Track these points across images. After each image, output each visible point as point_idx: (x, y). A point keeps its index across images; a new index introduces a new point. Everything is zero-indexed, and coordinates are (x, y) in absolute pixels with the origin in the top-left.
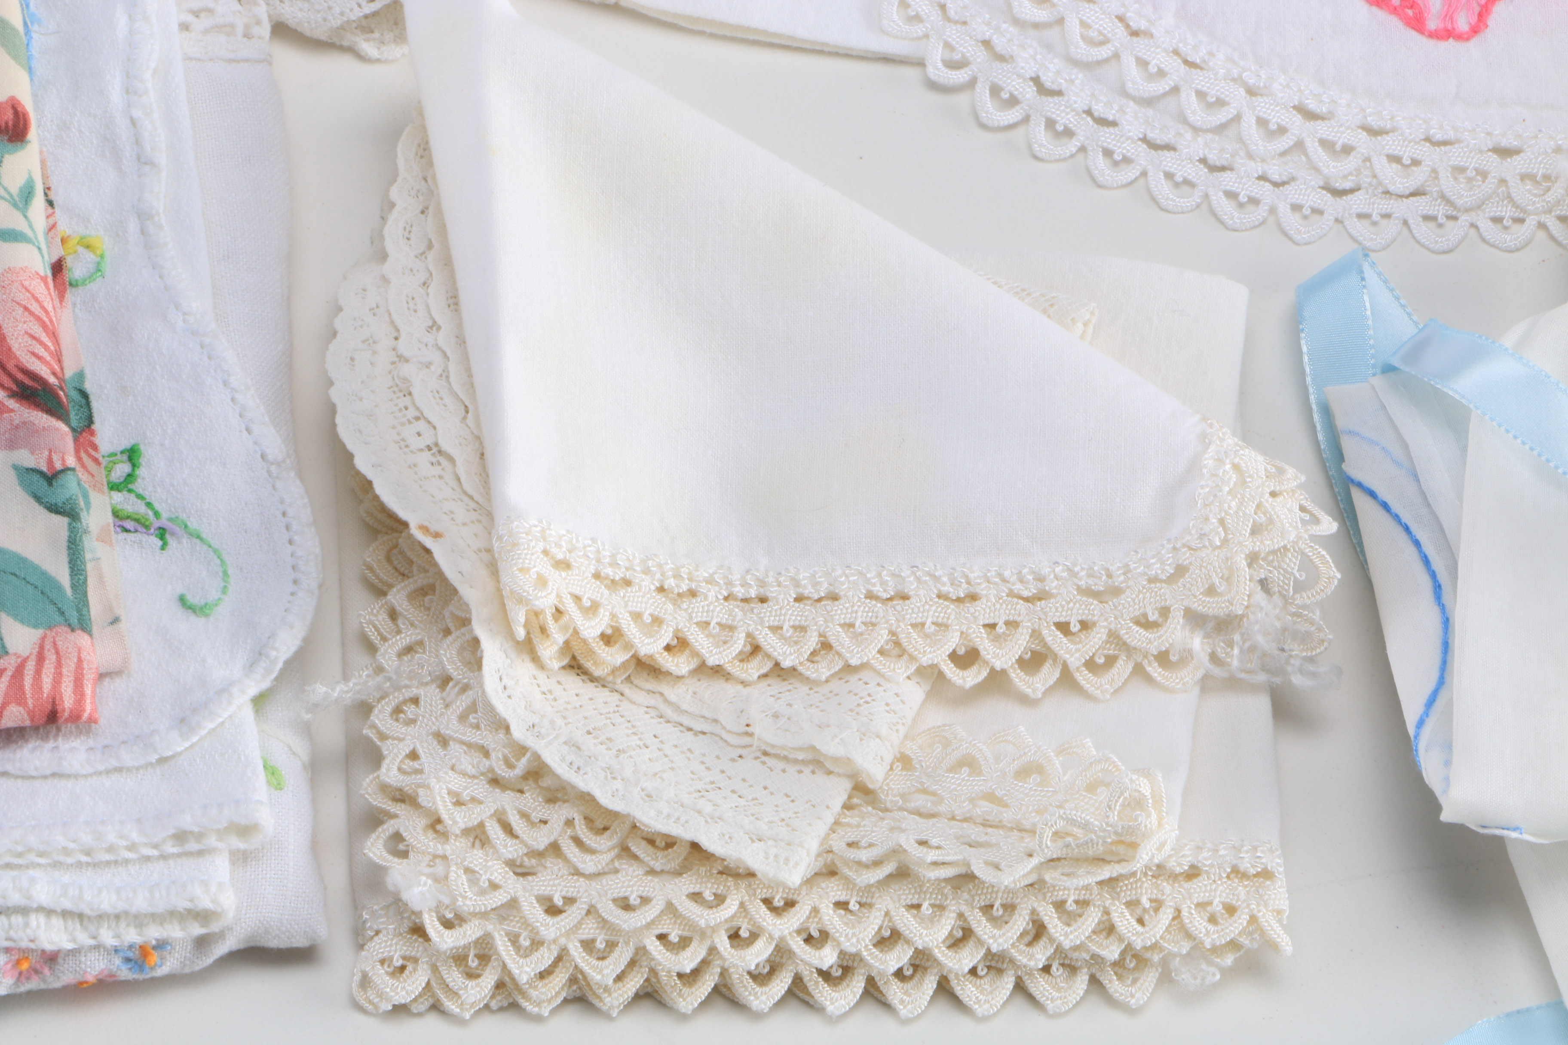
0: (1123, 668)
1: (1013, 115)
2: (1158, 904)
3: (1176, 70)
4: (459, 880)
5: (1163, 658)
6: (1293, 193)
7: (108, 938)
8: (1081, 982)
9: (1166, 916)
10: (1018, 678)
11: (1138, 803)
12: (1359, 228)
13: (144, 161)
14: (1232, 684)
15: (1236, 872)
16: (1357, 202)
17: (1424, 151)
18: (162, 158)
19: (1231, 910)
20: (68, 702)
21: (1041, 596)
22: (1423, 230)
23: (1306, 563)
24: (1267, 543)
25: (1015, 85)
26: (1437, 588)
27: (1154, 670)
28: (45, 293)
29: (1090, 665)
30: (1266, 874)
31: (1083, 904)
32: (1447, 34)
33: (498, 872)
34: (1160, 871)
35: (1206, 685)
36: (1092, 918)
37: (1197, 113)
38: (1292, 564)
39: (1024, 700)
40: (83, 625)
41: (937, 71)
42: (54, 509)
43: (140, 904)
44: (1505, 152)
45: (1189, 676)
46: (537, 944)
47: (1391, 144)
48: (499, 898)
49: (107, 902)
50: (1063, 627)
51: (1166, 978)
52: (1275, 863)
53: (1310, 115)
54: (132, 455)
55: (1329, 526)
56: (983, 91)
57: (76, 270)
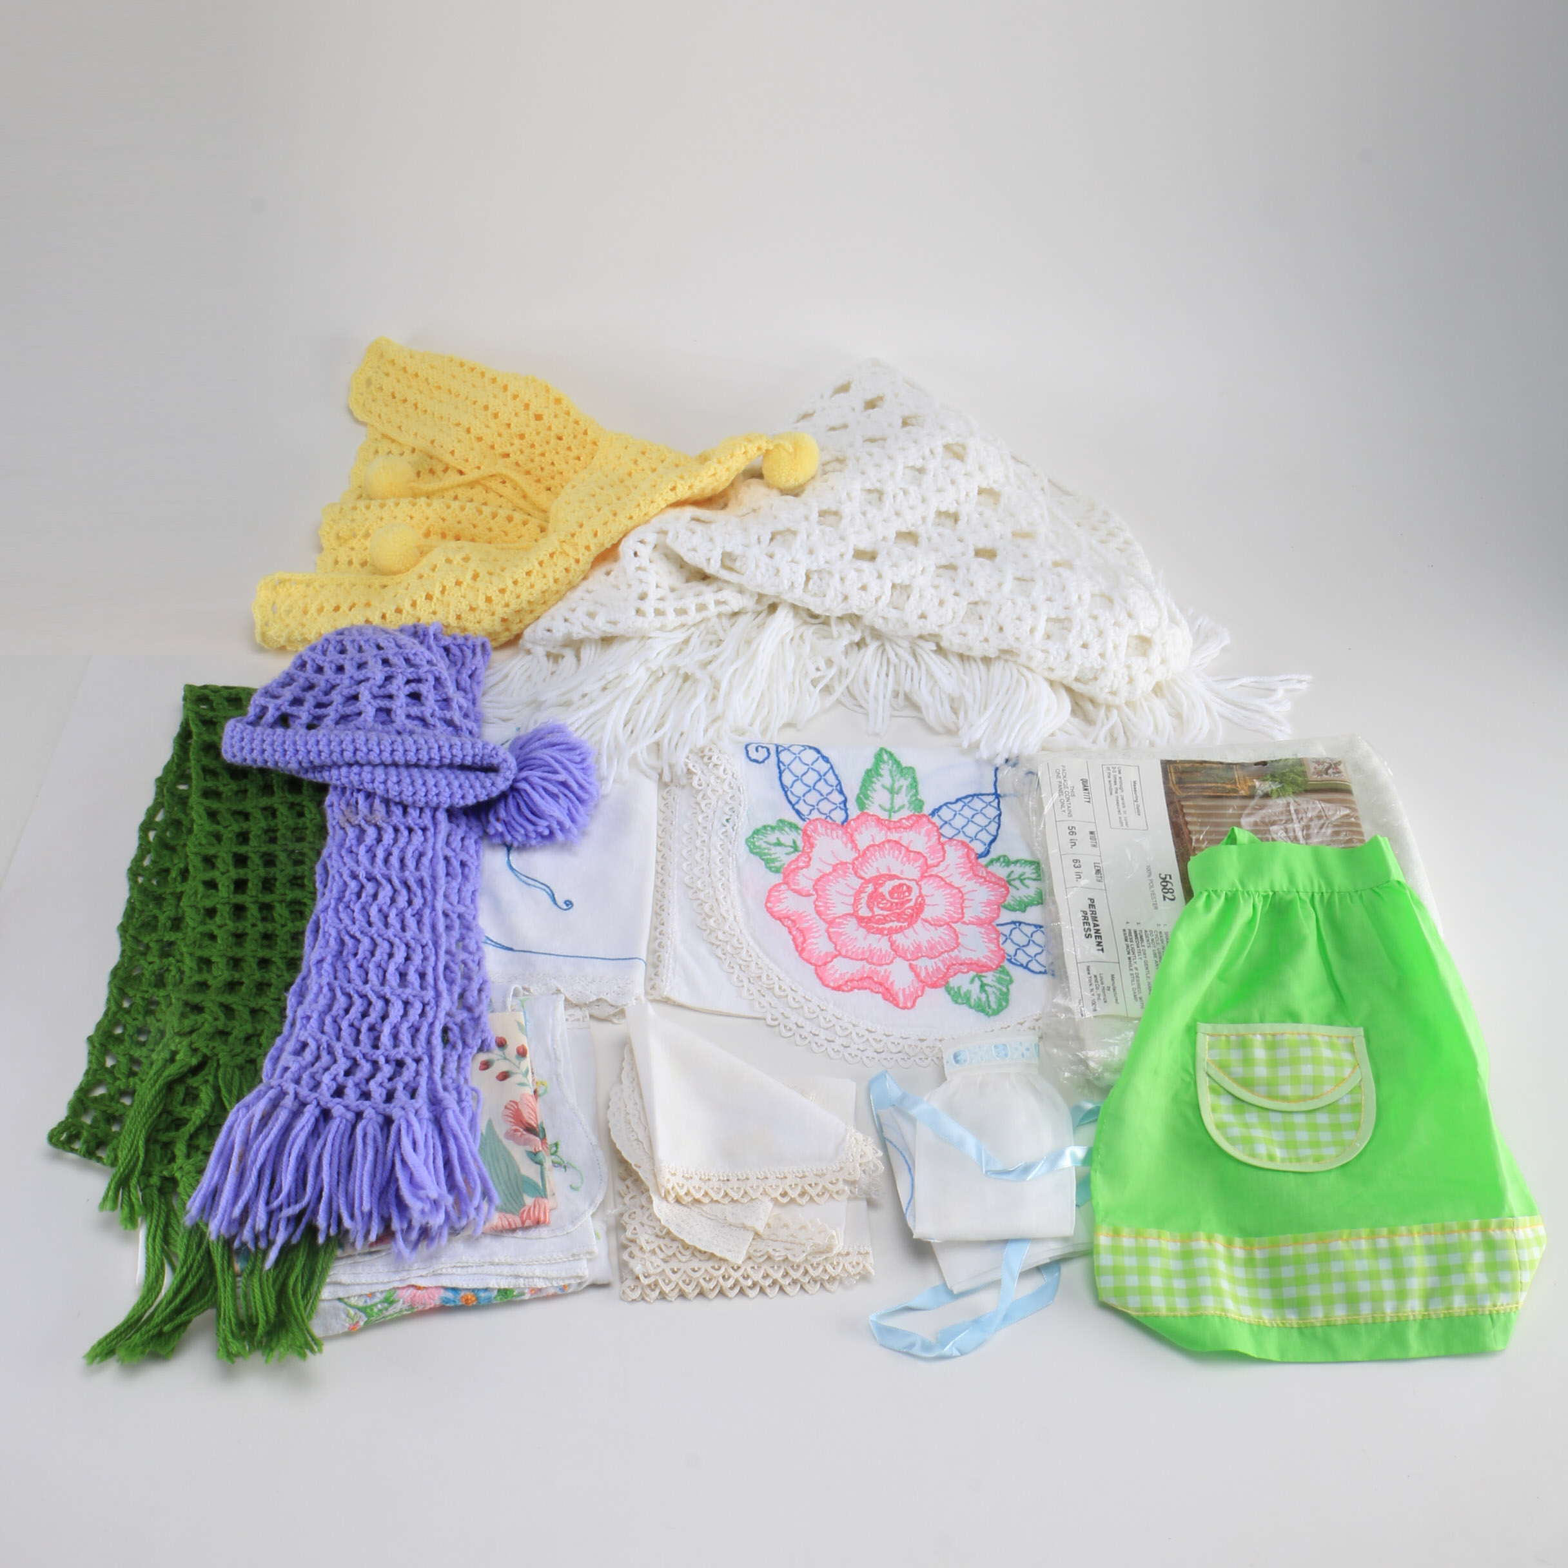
0: (827, 1196)
1: (790, 1034)
2: (838, 1264)
3: (834, 1020)
4: (648, 1264)
5: (837, 1193)
6: (866, 1053)
7: (555, 1284)
8: (818, 1285)
9: (841, 1267)
10: (798, 1199)
11: (832, 1237)
12: (885, 1063)
13: (557, 1059)
14: (856, 1198)
15: (859, 1253)
16: (884, 1055)
17: (900, 1041)
18: (562, 1059)
19: (858, 1264)
20: (542, 1218)
21: (804, 1177)
22: (901, 1062)
23: (875, 1165)
24: (865, 1160)
25: (790, 1025)
26: (910, 1170)
27: (835, 1196)
28: (532, 1100)
29: (818, 1195)
30: (867, 1253)
31: (818, 1264)
32: (904, 1008)
33: (659, 1262)
34: (839, 1254)
35: (849, 1199)
36: (821, 1268)
37: (840, 1032)
38: (871, 1166)
39: (800, 1205)
40: (546, 1197)
41: (769, 1021)
42: (537, 1163)
43: (563, 1275)
44: (922, 1040)
45: (844, 1197)
46: (670, 1281)
47: (891, 1039)
48: (660, 1270)
49: (555, 1274)
50: (810, 1185)
51: (841, 1282)
52: (870, 1250)
53: (870, 1032)
54: (556, 1145)
55: (880, 1154)
56: (782, 1027)
57: (540, 1092)
